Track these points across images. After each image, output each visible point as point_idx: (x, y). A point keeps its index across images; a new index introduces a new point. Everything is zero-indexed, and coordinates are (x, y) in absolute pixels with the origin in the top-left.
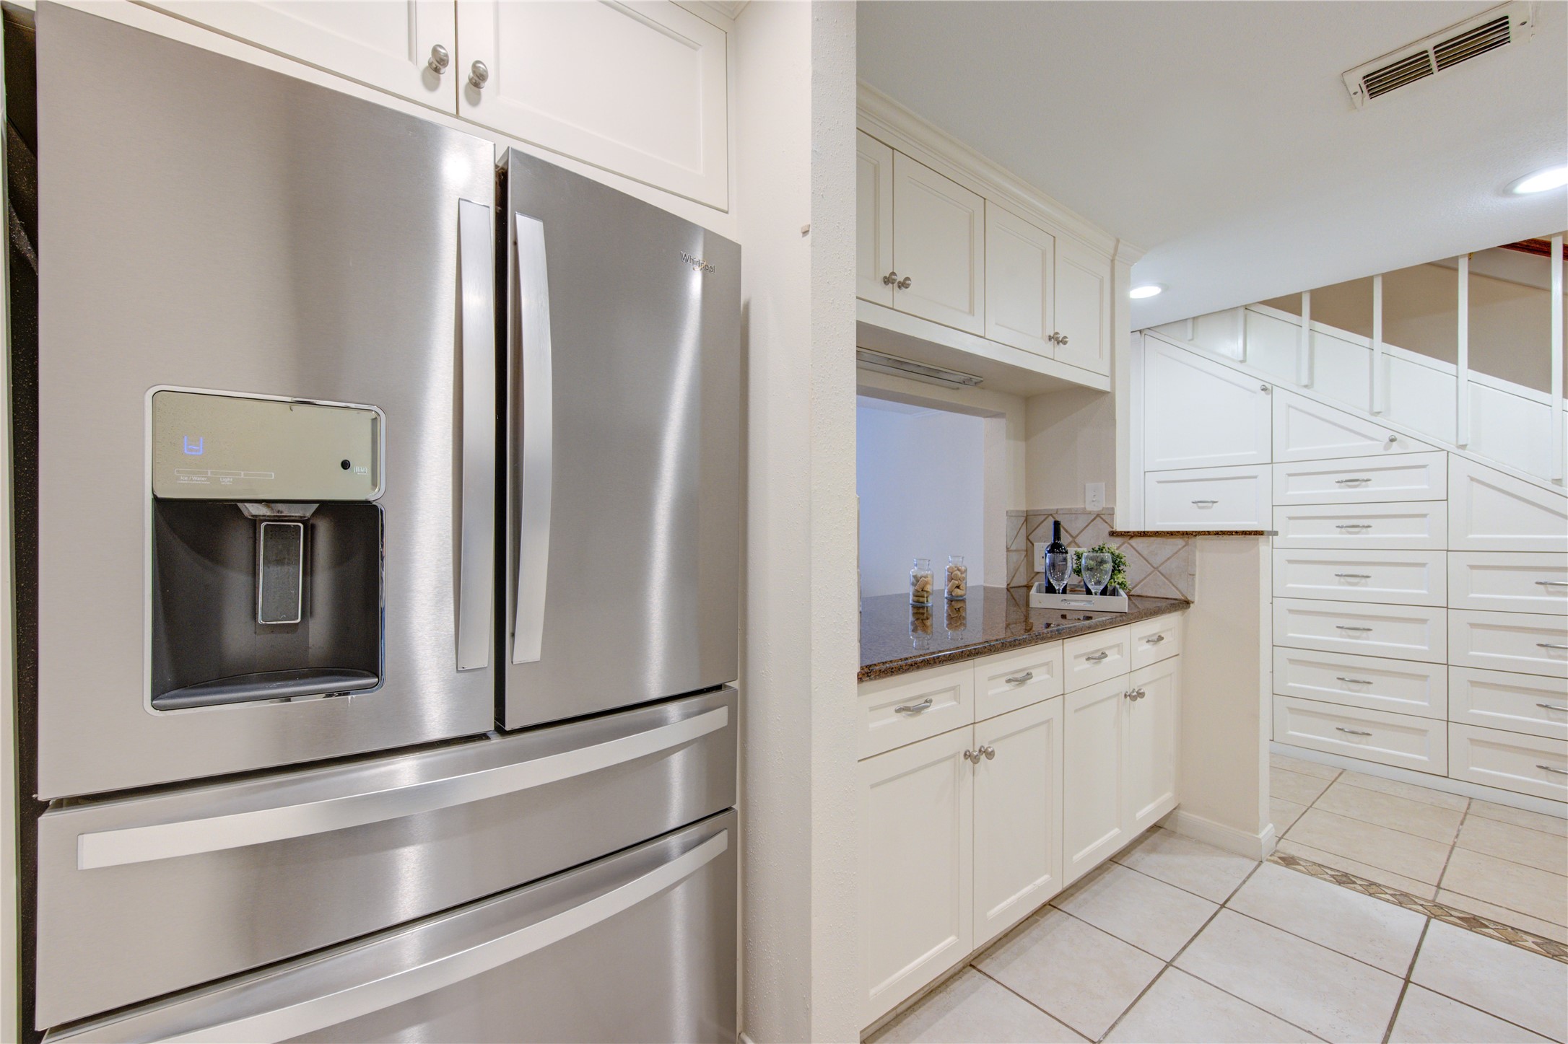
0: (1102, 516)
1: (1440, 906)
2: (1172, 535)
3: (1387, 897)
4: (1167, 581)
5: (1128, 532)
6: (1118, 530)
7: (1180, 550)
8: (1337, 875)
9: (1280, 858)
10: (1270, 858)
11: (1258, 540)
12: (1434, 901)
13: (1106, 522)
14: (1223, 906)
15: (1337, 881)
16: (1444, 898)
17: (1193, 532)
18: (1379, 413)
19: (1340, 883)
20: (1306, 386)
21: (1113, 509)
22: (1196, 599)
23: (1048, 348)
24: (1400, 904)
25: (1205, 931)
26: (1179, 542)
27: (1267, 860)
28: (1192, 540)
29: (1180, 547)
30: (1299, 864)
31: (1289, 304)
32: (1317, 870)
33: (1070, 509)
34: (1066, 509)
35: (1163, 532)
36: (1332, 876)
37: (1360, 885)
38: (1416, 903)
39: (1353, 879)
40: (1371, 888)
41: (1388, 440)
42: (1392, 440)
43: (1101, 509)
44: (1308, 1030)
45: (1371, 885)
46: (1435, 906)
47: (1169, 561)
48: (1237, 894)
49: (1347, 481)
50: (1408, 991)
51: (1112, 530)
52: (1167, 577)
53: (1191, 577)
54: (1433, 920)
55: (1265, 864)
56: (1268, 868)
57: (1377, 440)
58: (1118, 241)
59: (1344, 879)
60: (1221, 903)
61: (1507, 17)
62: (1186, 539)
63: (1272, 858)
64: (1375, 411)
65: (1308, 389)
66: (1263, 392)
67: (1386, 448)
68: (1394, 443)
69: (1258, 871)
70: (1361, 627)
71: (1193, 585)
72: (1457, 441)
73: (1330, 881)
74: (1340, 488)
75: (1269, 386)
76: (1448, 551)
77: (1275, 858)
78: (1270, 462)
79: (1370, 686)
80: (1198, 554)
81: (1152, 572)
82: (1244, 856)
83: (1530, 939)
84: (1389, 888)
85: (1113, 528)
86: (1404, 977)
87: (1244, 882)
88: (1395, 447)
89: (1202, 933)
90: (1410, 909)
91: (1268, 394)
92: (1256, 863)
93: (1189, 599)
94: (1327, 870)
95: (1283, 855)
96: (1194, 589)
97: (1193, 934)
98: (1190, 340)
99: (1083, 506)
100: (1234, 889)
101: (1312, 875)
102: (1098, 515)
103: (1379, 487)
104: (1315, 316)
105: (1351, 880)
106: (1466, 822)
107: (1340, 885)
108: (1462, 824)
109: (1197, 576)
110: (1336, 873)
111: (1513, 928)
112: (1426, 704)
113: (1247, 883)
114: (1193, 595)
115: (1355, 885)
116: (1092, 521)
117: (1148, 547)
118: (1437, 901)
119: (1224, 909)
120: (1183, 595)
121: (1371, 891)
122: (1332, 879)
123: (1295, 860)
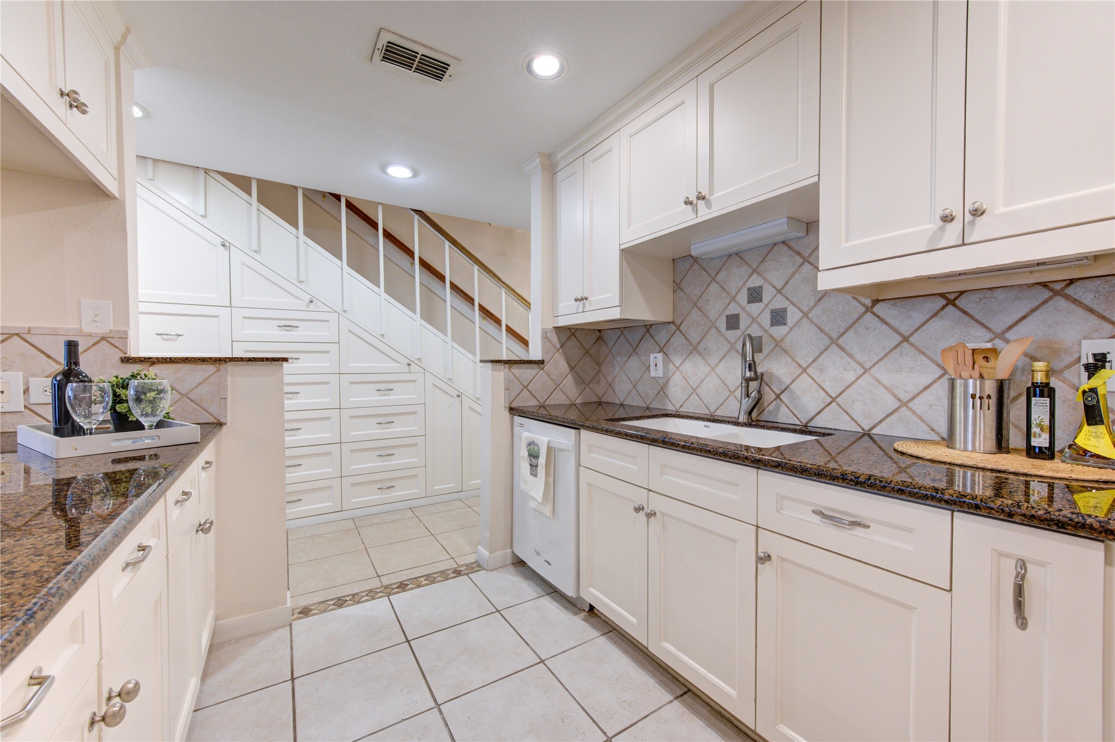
0: (109, 339)
1: (386, 587)
2: (204, 361)
3: (366, 598)
4: (197, 407)
5: (150, 358)
6: (132, 356)
7: (210, 376)
8: (335, 602)
9: (300, 613)
10: (293, 618)
11: (282, 365)
12: (382, 586)
13: (117, 347)
14: (293, 679)
15: (339, 606)
16: (386, 581)
17: (226, 358)
18: (303, 282)
19: (340, 606)
20: (255, 251)
21: (126, 332)
22: (229, 421)
23: (61, 105)
24: (373, 598)
25: (297, 711)
26: (211, 368)
27: (294, 620)
28: (223, 366)
29: (211, 372)
30: (312, 610)
31: (242, 182)
32: (324, 607)
33: (55, 329)
34: (46, 328)
35: (193, 358)
36: (334, 604)
37: (350, 600)
38: (378, 593)
39: (345, 599)
40: (356, 598)
41: (308, 301)
42: (311, 302)
43: (108, 331)
44: (400, 720)
45: (354, 596)
46: (385, 588)
47: (199, 387)
48: (295, 660)
49: (285, 326)
50: (412, 644)
51: (124, 355)
52: (197, 402)
53: (224, 400)
54: (390, 597)
55: (294, 623)
56: (301, 625)
57: (303, 301)
58: (128, 30)
59: (341, 602)
60: (290, 678)
61: (449, 65)
62: (217, 366)
63: (295, 617)
64: (301, 280)
65: (257, 254)
66: (222, 247)
67: (308, 306)
68: (312, 304)
69: (293, 633)
70: (295, 428)
71: (226, 408)
72: (343, 308)
73: (335, 609)
74: (280, 330)
75: (227, 244)
76: (340, 374)
77: (296, 616)
78: (229, 306)
79: (301, 467)
80: (229, 379)
81: (181, 399)
82: (278, 628)
83: (422, 579)
84: (362, 592)
85: (126, 354)
86: (405, 641)
87: (292, 648)
88: (312, 306)
89: (297, 715)
90: (378, 598)
91: (227, 250)
92: (288, 628)
93: (222, 421)
94: (329, 603)
95: (299, 610)
96: (226, 412)
97: (292, 722)
98: (150, 179)
99: (77, 327)
100: (290, 659)
101: (324, 612)
102: (103, 339)
103: (304, 332)
104: (261, 200)
105: (344, 600)
106: (361, 533)
107: (341, 608)
108: (360, 535)
109: (229, 399)
110: (334, 601)
111: (415, 578)
112: (331, 470)
113: (294, 647)
114: (226, 417)
115: (348, 602)
116: (94, 345)
117: (174, 373)
118: (384, 585)
119: (295, 680)
120: (215, 418)
121: (357, 600)
122: (335, 607)
123: (308, 608)
